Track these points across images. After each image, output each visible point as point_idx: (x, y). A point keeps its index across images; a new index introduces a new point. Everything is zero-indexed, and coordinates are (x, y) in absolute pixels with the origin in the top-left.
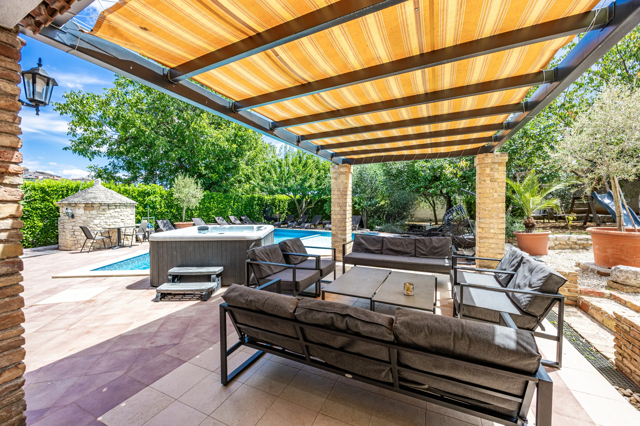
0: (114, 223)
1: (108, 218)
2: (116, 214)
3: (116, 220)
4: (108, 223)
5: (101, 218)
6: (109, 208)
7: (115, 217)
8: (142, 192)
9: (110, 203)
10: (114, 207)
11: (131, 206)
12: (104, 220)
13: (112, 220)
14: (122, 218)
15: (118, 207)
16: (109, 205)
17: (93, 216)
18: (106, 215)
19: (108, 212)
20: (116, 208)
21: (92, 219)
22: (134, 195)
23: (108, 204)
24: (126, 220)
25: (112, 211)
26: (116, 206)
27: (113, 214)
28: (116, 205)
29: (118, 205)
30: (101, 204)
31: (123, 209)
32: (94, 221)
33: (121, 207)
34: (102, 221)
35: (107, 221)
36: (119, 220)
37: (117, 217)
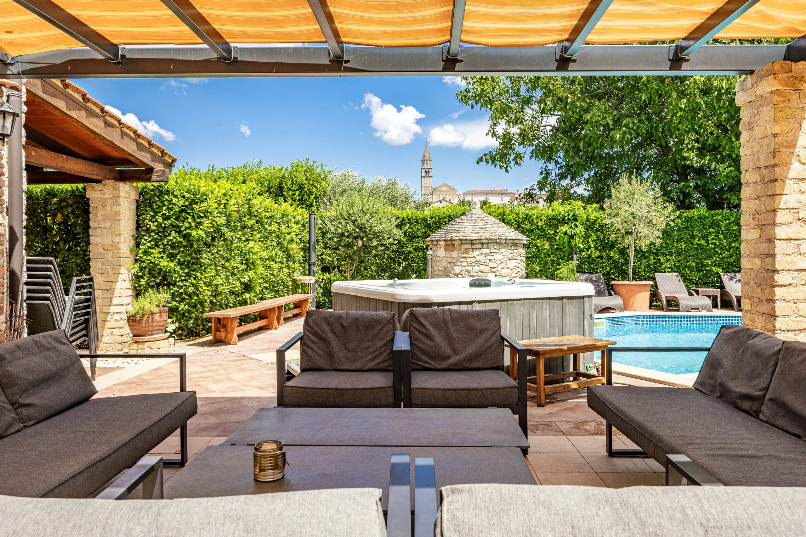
0: (479, 273)
1: (470, 264)
2: (482, 258)
3: (482, 268)
4: (471, 273)
5: (463, 264)
6: (474, 247)
7: (481, 263)
8: (554, 218)
9: (473, 238)
10: (480, 246)
11: (514, 244)
12: (467, 268)
13: (477, 269)
14: (491, 264)
15: (485, 246)
16: (472, 243)
17: (454, 261)
18: (469, 260)
19: (471, 254)
20: (483, 248)
21: (453, 265)
22: (540, 224)
23: (471, 240)
24: (499, 268)
25: (477, 252)
26: (482, 244)
27: (478, 258)
28: (482, 241)
29: (485, 241)
30: (461, 240)
31: (493, 249)
32: (455, 268)
33: (490, 245)
34: (463, 269)
35: (470, 268)
36: (487, 269)
37: (484, 264)
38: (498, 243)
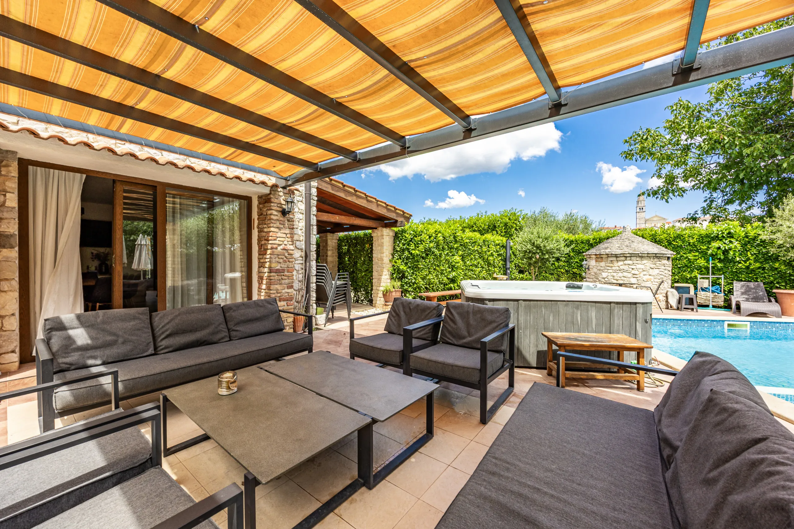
0: (623, 278)
1: (615, 271)
2: (626, 268)
3: (625, 274)
4: (616, 278)
5: (609, 271)
6: (618, 259)
7: (624, 271)
8: (707, 236)
9: (617, 253)
10: (623, 258)
11: (657, 256)
12: (612, 274)
13: (620, 274)
14: (633, 272)
15: (628, 259)
16: (616, 256)
17: (602, 268)
18: (614, 268)
19: (616, 264)
20: (626, 260)
21: (601, 271)
22: (691, 241)
23: (616, 255)
24: (641, 275)
25: (621, 263)
26: (626, 257)
27: (622, 267)
28: (625, 255)
29: (628, 255)
30: (608, 254)
31: (635, 260)
32: (603, 274)
33: (632, 258)
34: (609, 274)
35: (615, 274)
36: (630, 275)
37: (627, 271)
38: (641, 256)
